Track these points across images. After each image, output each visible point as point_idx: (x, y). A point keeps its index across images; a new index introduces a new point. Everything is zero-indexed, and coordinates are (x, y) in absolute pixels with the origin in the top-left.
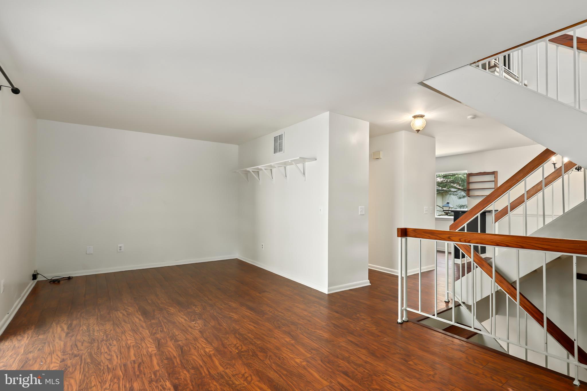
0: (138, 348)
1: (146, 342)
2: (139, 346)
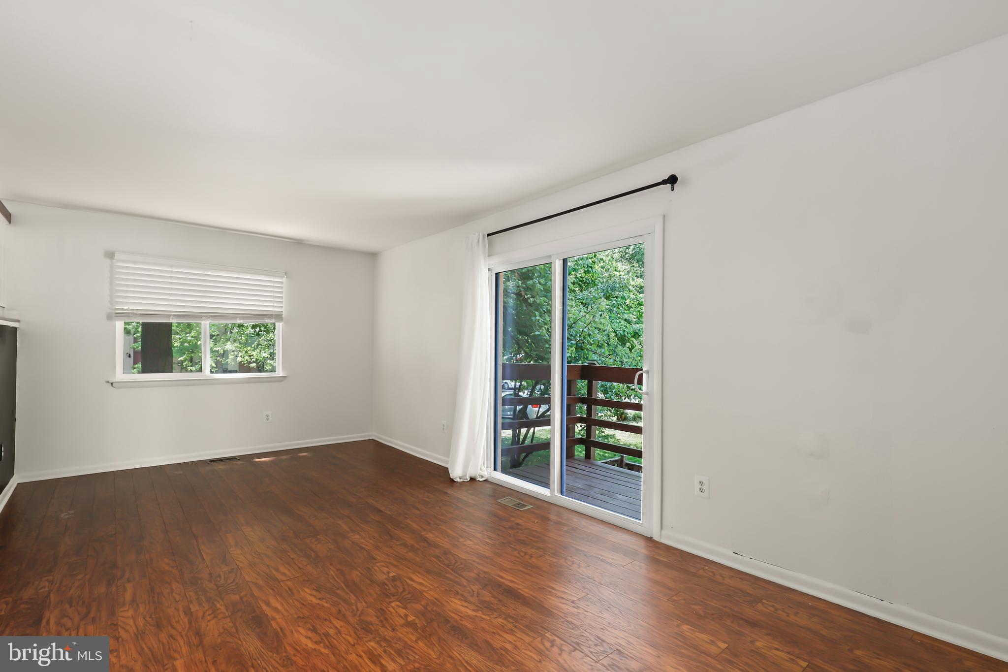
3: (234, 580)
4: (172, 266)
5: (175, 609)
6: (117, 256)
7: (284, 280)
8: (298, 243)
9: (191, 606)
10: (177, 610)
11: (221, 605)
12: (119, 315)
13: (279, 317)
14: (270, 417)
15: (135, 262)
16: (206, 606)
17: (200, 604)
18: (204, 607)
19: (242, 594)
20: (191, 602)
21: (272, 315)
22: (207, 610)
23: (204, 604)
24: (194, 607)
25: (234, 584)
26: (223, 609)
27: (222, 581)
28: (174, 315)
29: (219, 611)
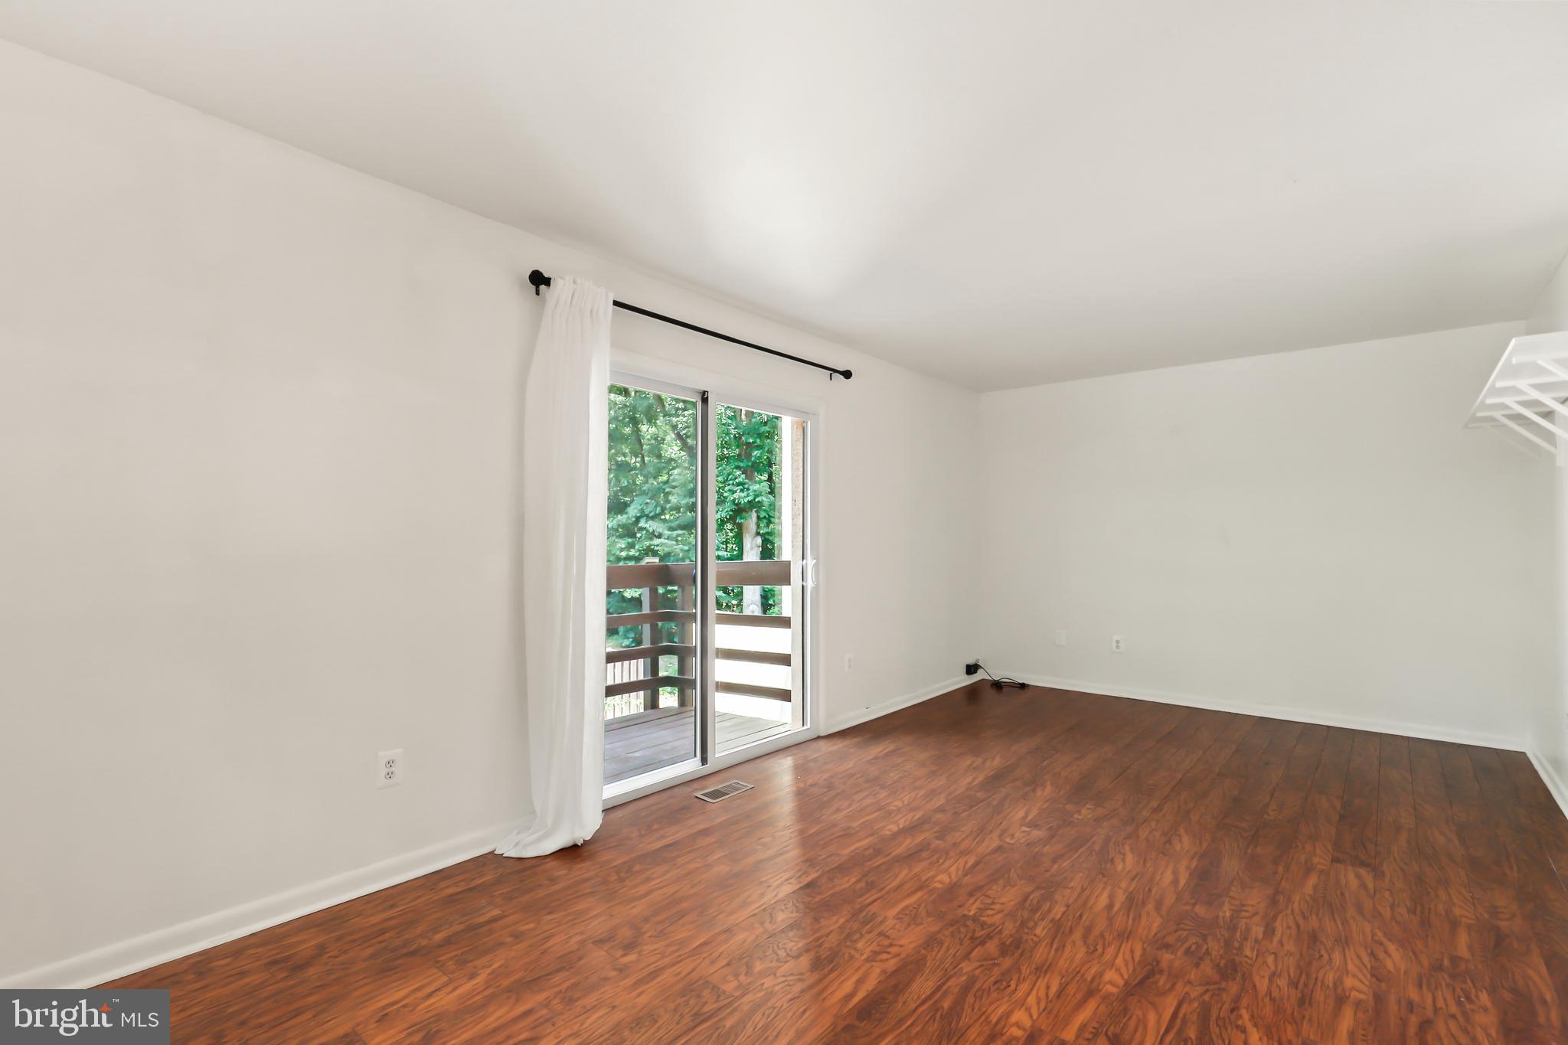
3: (1176, 931)
5: (1282, 945)
9: (1261, 936)
10: (1281, 943)
11: (1225, 912)
16: (1242, 924)
17: (1248, 929)
18: (1246, 923)
19: (1188, 908)
20: (1256, 941)
22: (1246, 918)
23: (1243, 928)
24: (1258, 931)
25: (1182, 926)
26: (1226, 907)
27: (1193, 940)
29: (1233, 908)
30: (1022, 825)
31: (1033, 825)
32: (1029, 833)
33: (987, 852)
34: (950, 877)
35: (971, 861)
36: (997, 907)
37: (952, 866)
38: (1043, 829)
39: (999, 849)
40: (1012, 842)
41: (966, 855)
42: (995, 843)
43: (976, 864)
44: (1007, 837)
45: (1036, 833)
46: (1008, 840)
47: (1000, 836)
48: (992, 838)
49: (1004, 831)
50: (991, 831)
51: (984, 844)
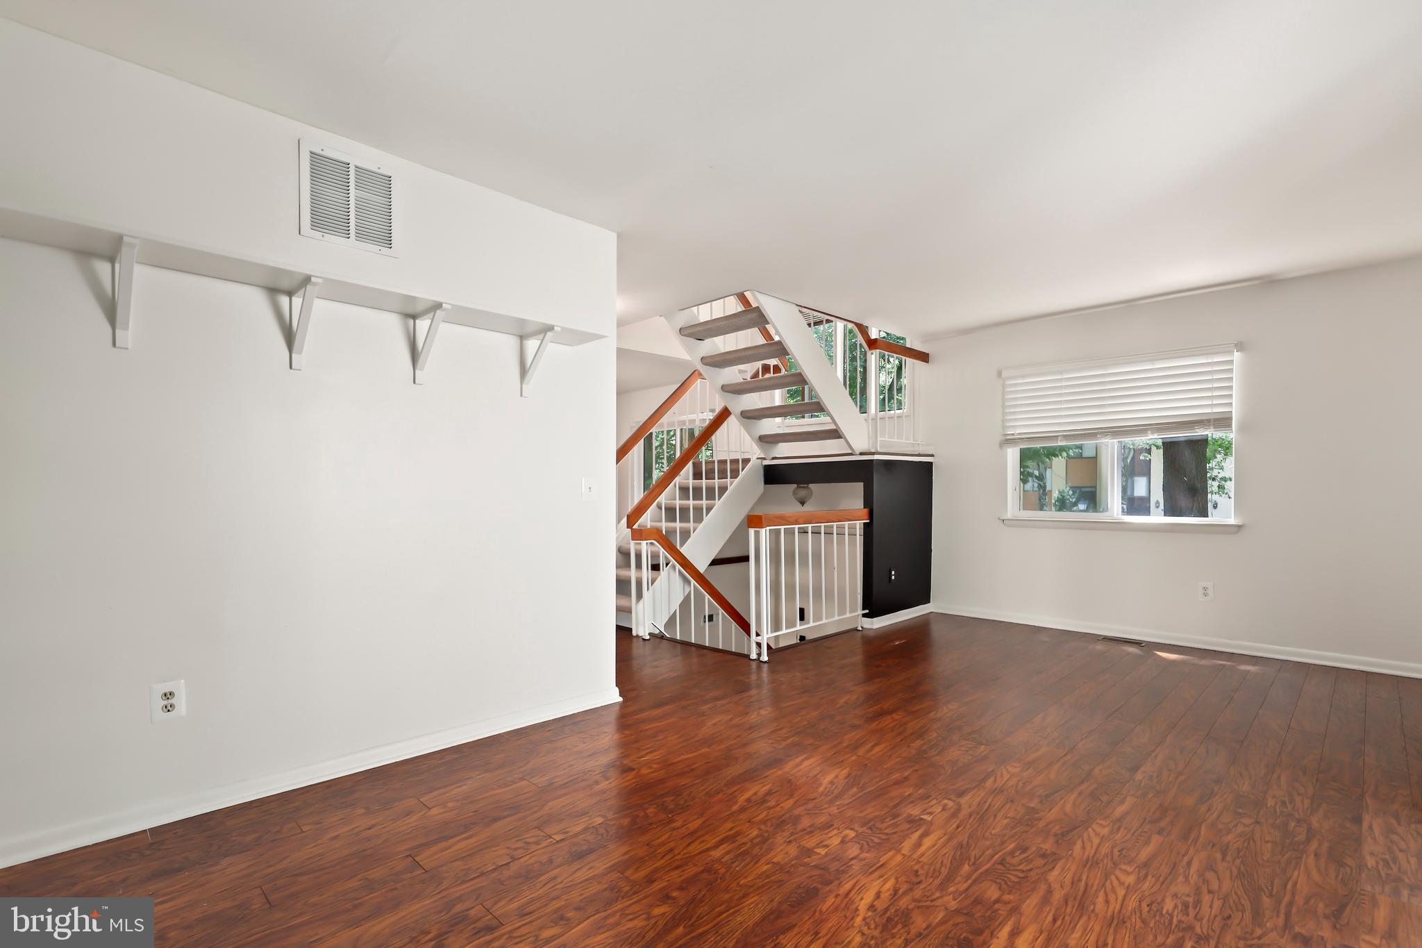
0: (1125, 851)
1: (1090, 851)
2: (1118, 854)
4: (1061, 373)
6: (1005, 374)
7: (1237, 356)
8: (1268, 284)
12: (1008, 441)
13: (1223, 422)
14: (1210, 592)
15: (1023, 377)
21: (1209, 421)
28: (1064, 436)
30: (931, 823)
31: (915, 822)
32: (924, 811)
33: (975, 791)
34: (1007, 770)
35: (989, 782)
36: (963, 749)
37: (1008, 780)
38: (905, 815)
39: (961, 794)
40: (946, 801)
41: (996, 789)
42: (964, 800)
43: (984, 780)
44: (952, 807)
45: (915, 811)
46: (950, 804)
47: (959, 810)
48: (970, 807)
49: (954, 815)
50: (970, 816)
51: (978, 800)
